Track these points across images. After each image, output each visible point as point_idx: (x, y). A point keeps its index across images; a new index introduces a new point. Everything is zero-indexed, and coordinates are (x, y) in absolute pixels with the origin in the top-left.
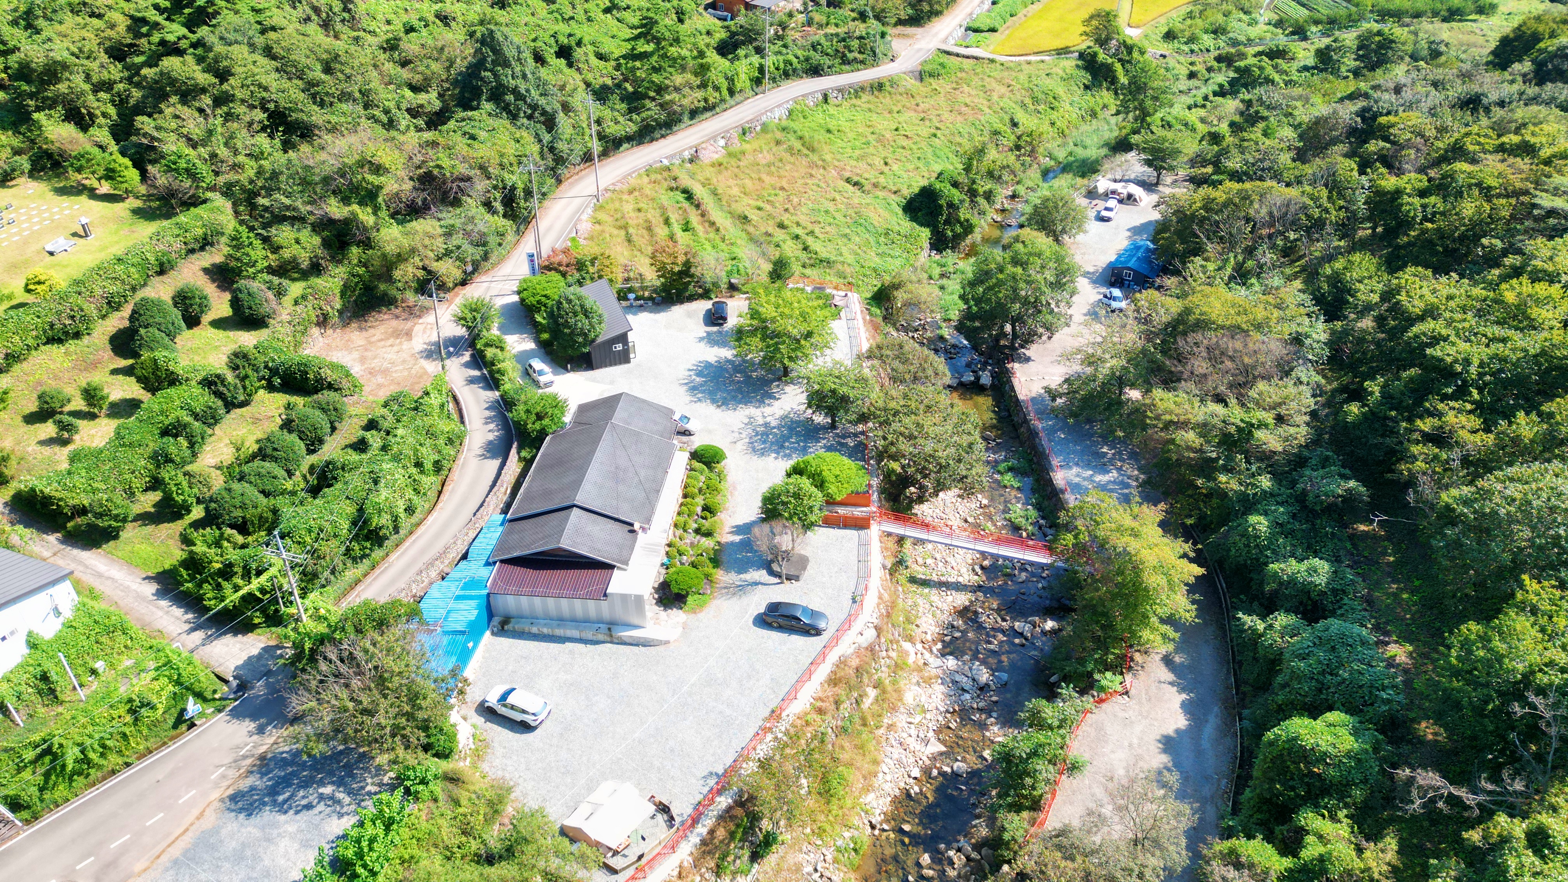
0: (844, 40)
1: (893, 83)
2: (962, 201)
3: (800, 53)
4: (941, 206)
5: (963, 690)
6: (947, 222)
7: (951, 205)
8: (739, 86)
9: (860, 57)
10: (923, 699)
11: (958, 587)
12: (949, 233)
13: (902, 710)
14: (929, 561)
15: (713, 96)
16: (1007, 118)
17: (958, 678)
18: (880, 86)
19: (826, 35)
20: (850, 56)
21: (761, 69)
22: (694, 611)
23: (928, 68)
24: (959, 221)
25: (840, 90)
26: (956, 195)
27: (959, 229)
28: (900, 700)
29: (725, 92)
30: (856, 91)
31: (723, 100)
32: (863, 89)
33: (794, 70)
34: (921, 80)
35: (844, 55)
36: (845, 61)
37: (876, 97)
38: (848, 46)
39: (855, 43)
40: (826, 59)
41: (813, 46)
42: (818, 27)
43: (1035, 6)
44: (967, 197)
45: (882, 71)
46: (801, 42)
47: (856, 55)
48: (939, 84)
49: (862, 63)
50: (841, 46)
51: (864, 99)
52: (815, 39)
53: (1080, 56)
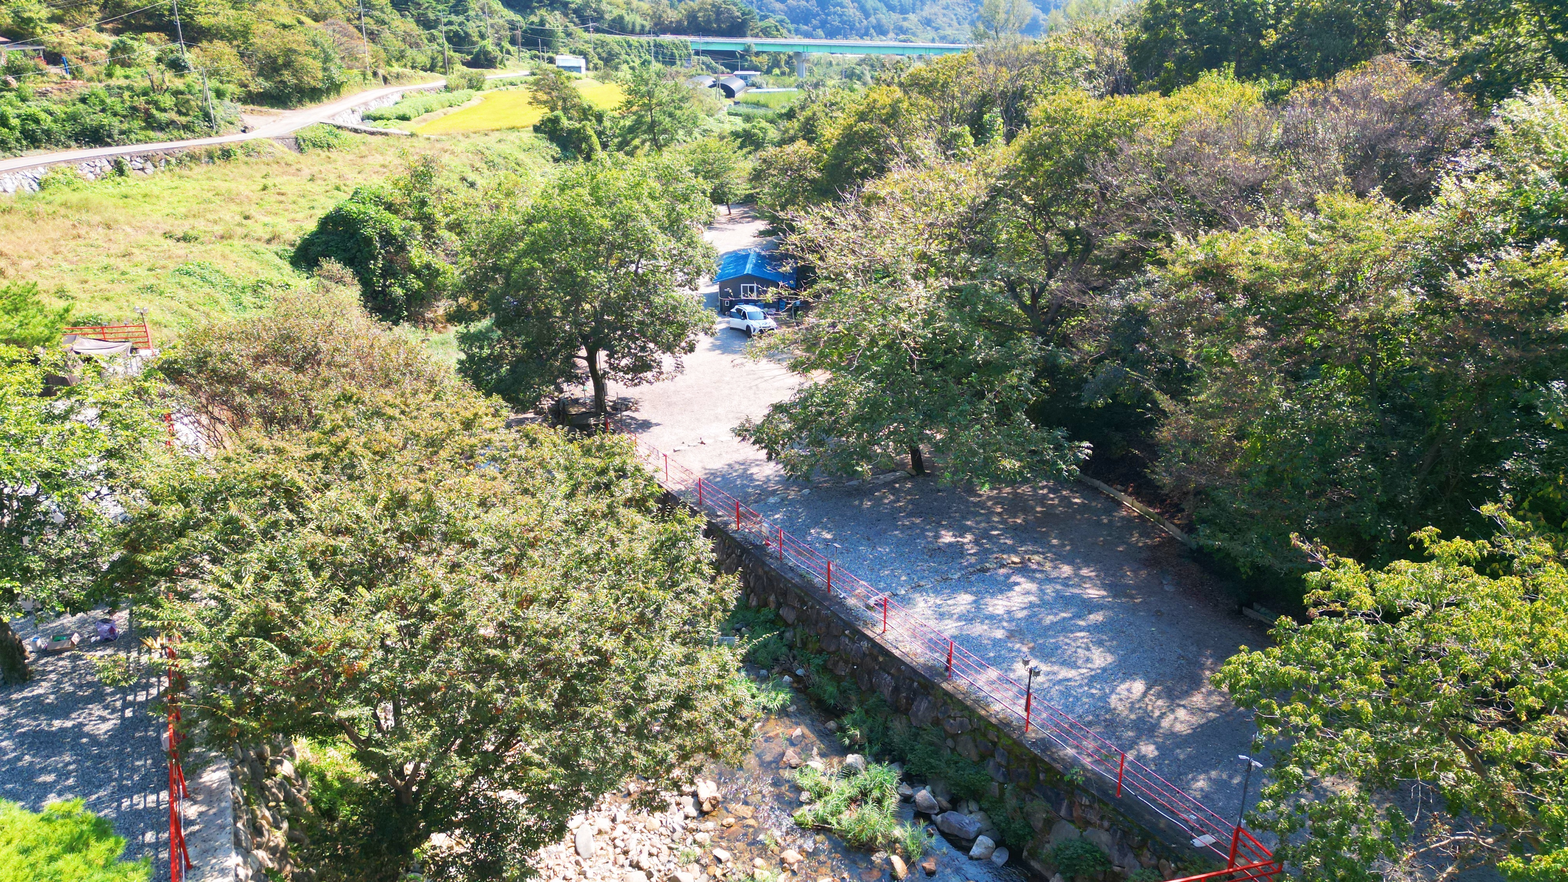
0: (145, 93)
1: (249, 151)
2: (408, 231)
3: (58, 109)
4: (368, 241)
6: (387, 272)
7: (388, 238)
9: (183, 120)
12: (399, 291)
18: (227, 154)
19: (108, 88)
20: (162, 117)
23: (308, 135)
24: (412, 269)
25: (147, 159)
26: (397, 225)
27: (416, 284)
30: (180, 162)
32: (193, 157)
33: (48, 133)
34: (301, 150)
35: (149, 115)
36: (151, 124)
37: (220, 169)
38: (156, 104)
39: (167, 101)
40: (115, 121)
41: (83, 100)
42: (90, 80)
43: (455, 109)
44: (418, 227)
45: (230, 138)
46: (56, 95)
47: (173, 115)
48: (334, 154)
49: (186, 127)
50: (140, 102)
51: (199, 170)
52: (86, 91)
53: (537, 129)
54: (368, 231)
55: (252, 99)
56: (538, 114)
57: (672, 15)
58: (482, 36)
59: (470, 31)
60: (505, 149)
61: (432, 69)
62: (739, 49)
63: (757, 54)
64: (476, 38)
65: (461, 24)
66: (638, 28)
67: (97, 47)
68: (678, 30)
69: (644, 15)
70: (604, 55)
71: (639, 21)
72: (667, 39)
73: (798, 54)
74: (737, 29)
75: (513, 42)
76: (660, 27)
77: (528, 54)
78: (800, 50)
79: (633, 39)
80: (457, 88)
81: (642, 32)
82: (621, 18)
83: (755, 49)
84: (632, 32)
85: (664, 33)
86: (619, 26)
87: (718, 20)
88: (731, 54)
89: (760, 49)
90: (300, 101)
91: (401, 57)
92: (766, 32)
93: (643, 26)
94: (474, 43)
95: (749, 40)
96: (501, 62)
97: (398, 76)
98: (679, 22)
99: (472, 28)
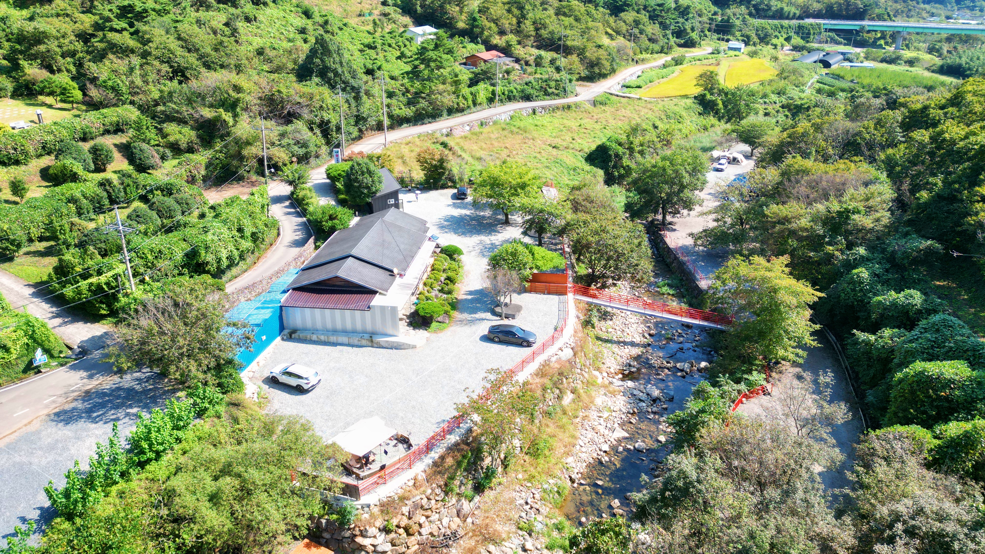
0: (546, 82)
1: (577, 106)
2: (624, 154)
3: (519, 87)
4: (610, 156)
5: (641, 400)
6: (615, 167)
7: (617, 155)
8: (479, 100)
9: (556, 92)
10: (609, 404)
11: (633, 344)
12: (616, 174)
13: (593, 408)
14: (610, 330)
15: (462, 103)
16: (651, 124)
17: (635, 392)
18: (569, 107)
19: (534, 79)
20: (550, 91)
21: (493, 93)
22: (435, 332)
23: (598, 99)
24: (623, 167)
25: (543, 108)
26: (621, 150)
27: (622, 171)
28: (592, 402)
29: (470, 102)
30: (554, 110)
31: (469, 107)
32: (558, 108)
33: (514, 96)
34: (595, 106)
35: (546, 90)
36: (546, 94)
37: (566, 113)
38: (548, 85)
39: (553, 84)
40: (535, 92)
41: (526, 84)
42: (530, 74)
43: (665, 79)
44: (628, 152)
45: (570, 100)
46: (518, 81)
47: (554, 90)
48: (606, 108)
49: (557, 95)
50: (544, 85)
51: (559, 113)
52: (527, 80)
53: (695, 98)
54: (611, 153)
55: (581, 79)
56: (698, 91)
57: (816, 6)
58: (693, 29)
59: (687, 27)
60: (677, 109)
61: (661, 52)
62: (857, 28)
63: (869, 32)
64: (689, 31)
65: (683, 23)
66: (791, 15)
67: (530, 55)
68: (818, 15)
69: (797, 6)
70: (762, 35)
71: (793, 10)
72: (811, 21)
73: (899, 32)
74: (859, 15)
75: (709, 30)
76: (806, 14)
77: (716, 36)
78: (901, 30)
79: (785, 23)
80: (669, 66)
81: (794, 17)
82: (782, 9)
83: (868, 28)
84: (788, 18)
85: (808, 17)
86: (780, 15)
87: (847, 9)
88: (850, 32)
89: (871, 28)
90: (599, 79)
91: (646, 50)
92: (880, 17)
93: (795, 14)
94: (688, 34)
95: (865, 23)
96: (700, 44)
97: (643, 60)
98: (820, 11)
99: (688, 26)
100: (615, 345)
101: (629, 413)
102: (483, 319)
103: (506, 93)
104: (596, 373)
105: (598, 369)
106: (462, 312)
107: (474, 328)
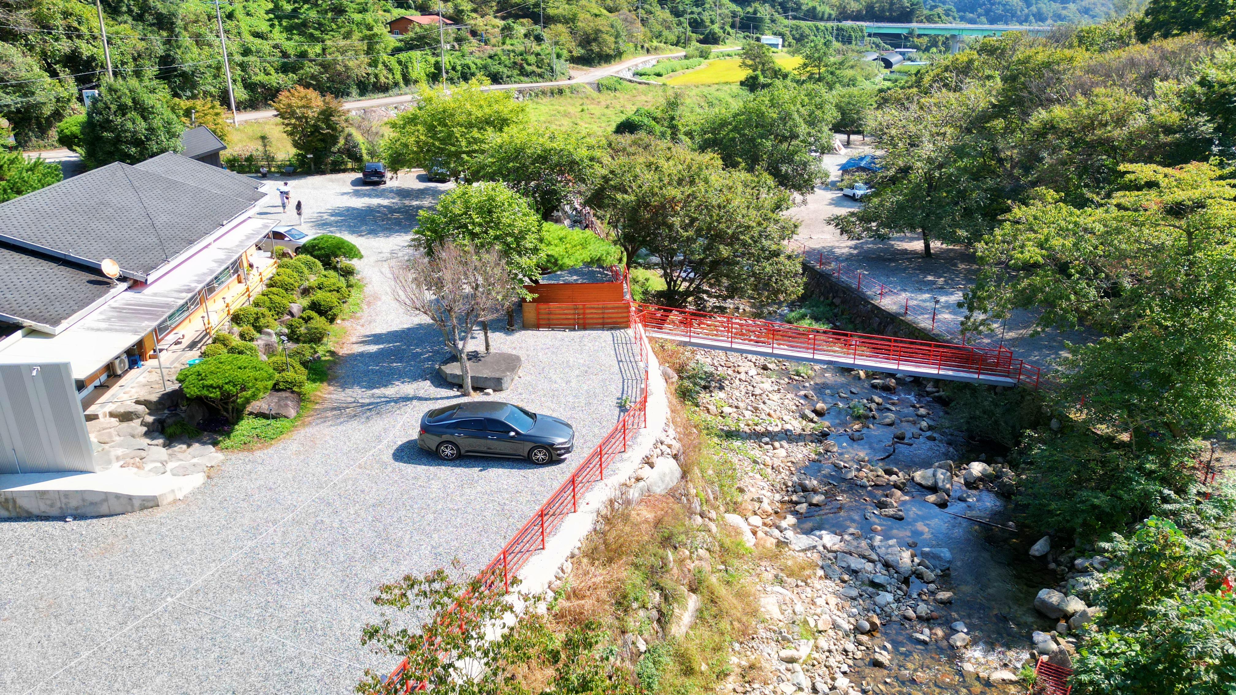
0: (521, 55)
1: (573, 90)
3: (479, 61)
5: (873, 584)
8: (414, 75)
9: (538, 71)
10: (799, 608)
13: (762, 633)
15: (384, 77)
17: (855, 563)
18: (561, 92)
19: (503, 50)
20: (529, 68)
21: (437, 66)
23: (605, 82)
25: (520, 92)
26: (657, 128)
28: (754, 613)
29: (399, 77)
30: (537, 95)
31: (396, 84)
32: (544, 93)
33: (473, 74)
34: (599, 91)
35: (522, 68)
36: (523, 73)
37: (557, 99)
38: (526, 60)
39: (532, 59)
40: (505, 70)
41: (491, 57)
42: (494, 46)
43: (690, 70)
44: (669, 132)
45: (563, 83)
46: (477, 54)
47: (534, 68)
48: (618, 94)
49: (541, 76)
50: (518, 59)
51: (546, 100)
52: (492, 53)
53: (742, 83)
55: (575, 60)
56: (744, 74)
57: (854, 6)
58: (712, 22)
59: (704, 18)
60: (721, 95)
61: (676, 45)
62: (905, 32)
63: (919, 36)
64: (708, 23)
65: (699, 14)
66: (826, 16)
67: (494, 27)
68: (857, 17)
69: (832, 6)
70: (797, 36)
71: (828, 10)
72: (848, 24)
73: (954, 36)
74: (906, 16)
75: (733, 26)
76: (844, 15)
77: (742, 35)
78: (956, 33)
79: (821, 25)
80: (692, 57)
81: (829, 19)
82: (814, 8)
83: (917, 32)
84: (822, 19)
85: (846, 19)
86: (812, 15)
87: (891, 10)
88: (898, 36)
89: (922, 32)
90: (599, 63)
91: (659, 36)
92: (929, 19)
93: (830, 15)
94: (706, 27)
95: (914, 25)
96: (723, 41)
97: (656, 49)
98: (859, 12)
99: (706, 17)
100: (749, 444)
101: (858, 630)
102: (407, 399)
103: (459, 68)
104: (734, 519)
105: (735, 508)
106: (343, 386)
107: (378, 424)
